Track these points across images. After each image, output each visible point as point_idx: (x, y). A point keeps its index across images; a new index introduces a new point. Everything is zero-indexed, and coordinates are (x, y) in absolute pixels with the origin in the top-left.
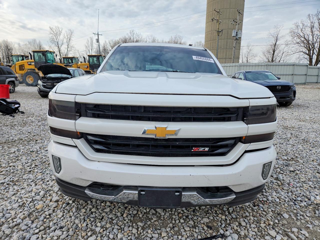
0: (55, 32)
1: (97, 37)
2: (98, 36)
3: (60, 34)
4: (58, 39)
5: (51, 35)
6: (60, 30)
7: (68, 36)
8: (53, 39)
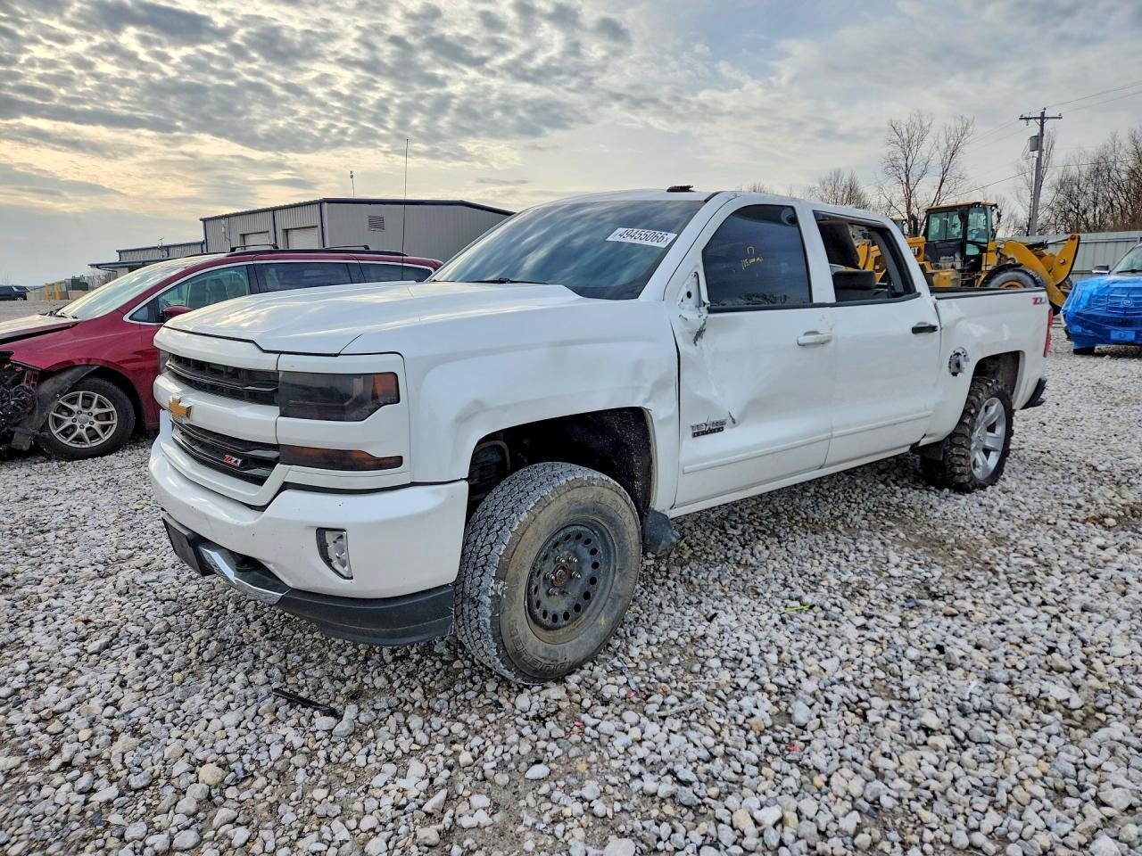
0: (905, 136)
1: (1039, 128)
2: (1042, 125)
3: (921, 139)
4: (910, 158)
5: (890, 148)
6: (925, 124)
7: (951, 141)
8: (892, 160)
